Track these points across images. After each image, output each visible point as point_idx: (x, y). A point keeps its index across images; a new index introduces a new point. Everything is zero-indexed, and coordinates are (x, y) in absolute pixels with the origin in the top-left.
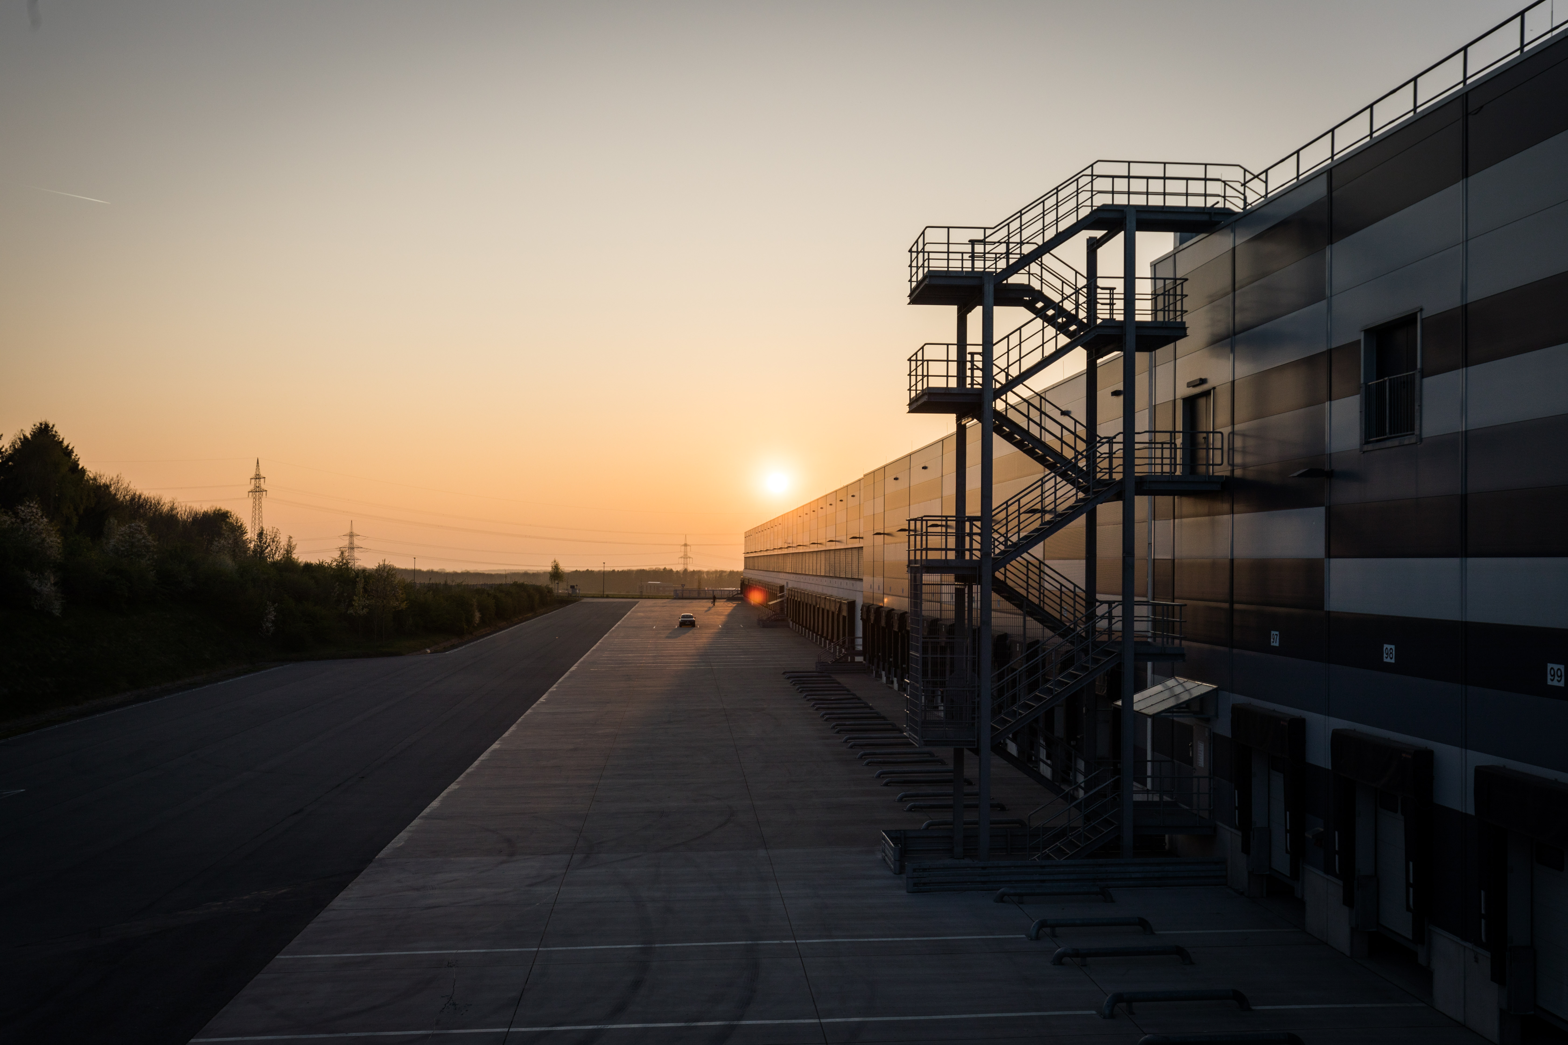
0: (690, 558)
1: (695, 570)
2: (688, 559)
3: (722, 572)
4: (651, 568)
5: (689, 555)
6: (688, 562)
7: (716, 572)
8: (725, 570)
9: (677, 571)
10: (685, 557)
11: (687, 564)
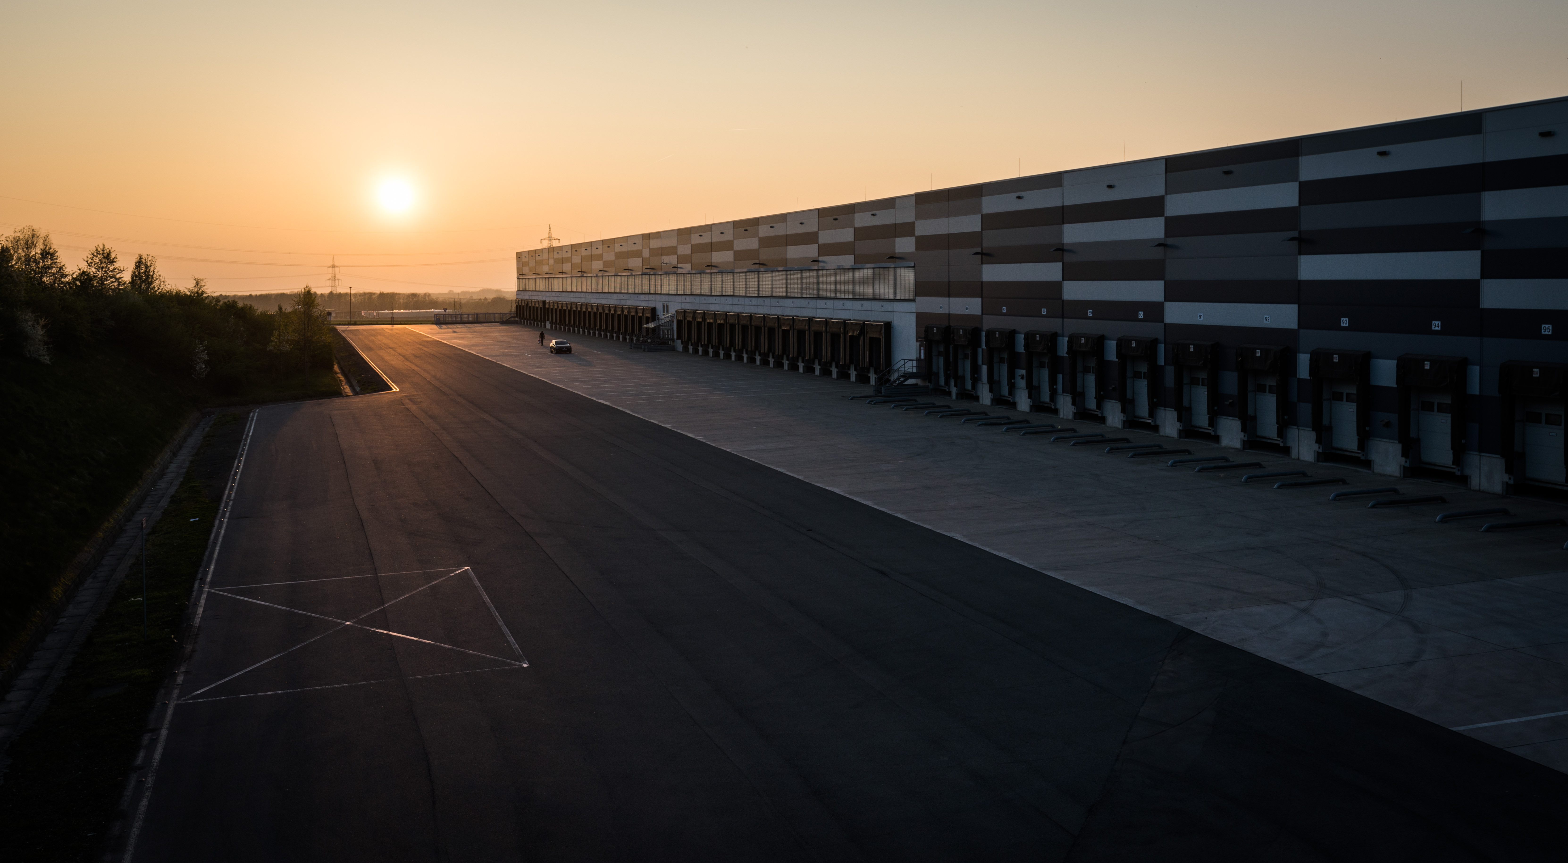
0: (339, 280)
1: (342, 293)
2: (337, 281)
3: (371, 294)
4: (292, 292)
5: (337, 276)
6: (337, 285)
7: (364, 294)
8: (374, 292)
9: (322, 294)
10: (334, 279)
11: (335, 286)
